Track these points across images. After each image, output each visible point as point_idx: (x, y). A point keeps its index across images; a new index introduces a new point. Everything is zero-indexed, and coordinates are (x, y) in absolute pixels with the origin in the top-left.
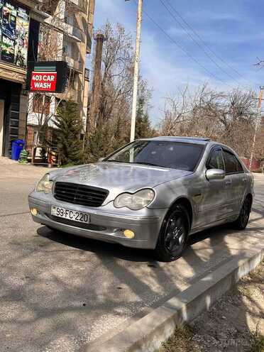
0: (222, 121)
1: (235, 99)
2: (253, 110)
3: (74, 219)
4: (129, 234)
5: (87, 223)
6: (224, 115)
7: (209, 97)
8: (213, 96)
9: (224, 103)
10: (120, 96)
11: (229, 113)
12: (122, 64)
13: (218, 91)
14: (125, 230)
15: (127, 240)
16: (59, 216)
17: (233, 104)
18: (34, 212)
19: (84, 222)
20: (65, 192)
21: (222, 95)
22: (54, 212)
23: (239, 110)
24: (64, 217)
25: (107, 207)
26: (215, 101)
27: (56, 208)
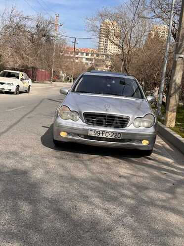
3: (109, 137)
5: (121, 138)
7: (18, 19)
8: (21, 18)
9: (30, 26)
13: (25, 15)
14: (143, 140)
15: (144, 146)
17: (37, 26)
19: (118, 138)
21: (27, 18)
22: (91, 134)
24: (101, 136)
25: (130, 128)
27: (93, 131)
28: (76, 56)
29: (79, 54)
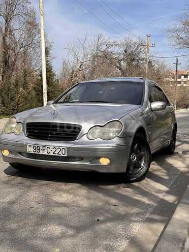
0: (118, 67)
1: (127, 47)
2: (143, 56)
3: (51, 154)
4: (104, 161)
5: (66, 155)
6: (119, 61)
7: (105, 47)
8: (108, 46)
9: (118, 51)
10: (22, 49)
11: (123, 59)
12: (21, 18)
13: (112, 41)
14: (100, 158)
16: (36, 153)
17: (126, 51)
18: (6, 153)
19: (62, 155)
20: (38, 131)
21: (115, 44)
22: (30, 150)
23: (132, 57)
24: (41, 153)
26: (110, 50)
27: (32, 146)
28: (179, 80)
29: (183, 77)
